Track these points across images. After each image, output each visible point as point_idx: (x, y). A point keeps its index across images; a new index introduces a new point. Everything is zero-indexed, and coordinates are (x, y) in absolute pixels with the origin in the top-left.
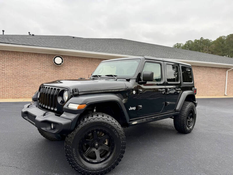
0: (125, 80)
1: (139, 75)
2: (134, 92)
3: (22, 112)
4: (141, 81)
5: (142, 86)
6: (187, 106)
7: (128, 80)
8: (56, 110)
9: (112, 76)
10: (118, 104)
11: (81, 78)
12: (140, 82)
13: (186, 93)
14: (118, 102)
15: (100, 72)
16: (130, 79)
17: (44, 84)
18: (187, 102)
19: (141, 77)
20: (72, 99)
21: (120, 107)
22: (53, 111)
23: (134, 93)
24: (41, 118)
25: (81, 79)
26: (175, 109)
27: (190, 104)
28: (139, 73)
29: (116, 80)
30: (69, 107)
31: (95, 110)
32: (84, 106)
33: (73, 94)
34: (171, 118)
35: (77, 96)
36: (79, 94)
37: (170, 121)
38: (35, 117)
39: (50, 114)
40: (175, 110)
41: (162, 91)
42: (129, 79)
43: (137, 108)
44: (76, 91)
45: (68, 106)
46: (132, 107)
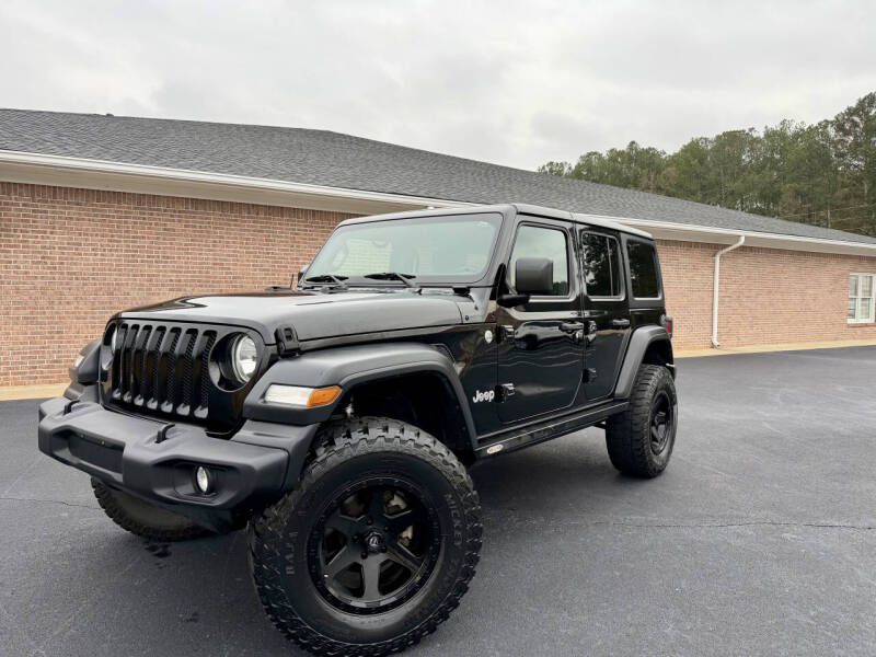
0: (451, 291)
1: (502, 271)
2: (489, 336)
3: (42, 433)
4: (507, 293)
5: (514, 313)
6: (650, 383)
7: (463, 292)
8: (202, 413)
9: (393, 277)
10: (444, 380)
11: (275, 288)
12: (505, 297)
13: (645, 334)
14: (443, 374)
15: (336, 263)
16: (469, 287)
17: (124, 315)
18: (649, 366)
19: (507, 281)
20: (277, 367)
21: (450, 390)
22: (191, 420)
23: (489, 341)
24: (150, 450)
25: (276, 292)
26: (613, 393)
27: (657, 374)
28: (501, 266)
29: (420, 292)
30: (268, 398)
31: (349, 410)
32: (331, 396)
33: (278, 349)
34: (599, 425)
35: (291, 355)
36: (302, 349)
37: (593, 438)
38: (119, 448)
39: (184, 431)
40: (613, 395)
41: (573, 330)
42: (464, 286)
43: (499, 392)
44: (289, 338)
45: (264, 395)
46: (482, 391)
